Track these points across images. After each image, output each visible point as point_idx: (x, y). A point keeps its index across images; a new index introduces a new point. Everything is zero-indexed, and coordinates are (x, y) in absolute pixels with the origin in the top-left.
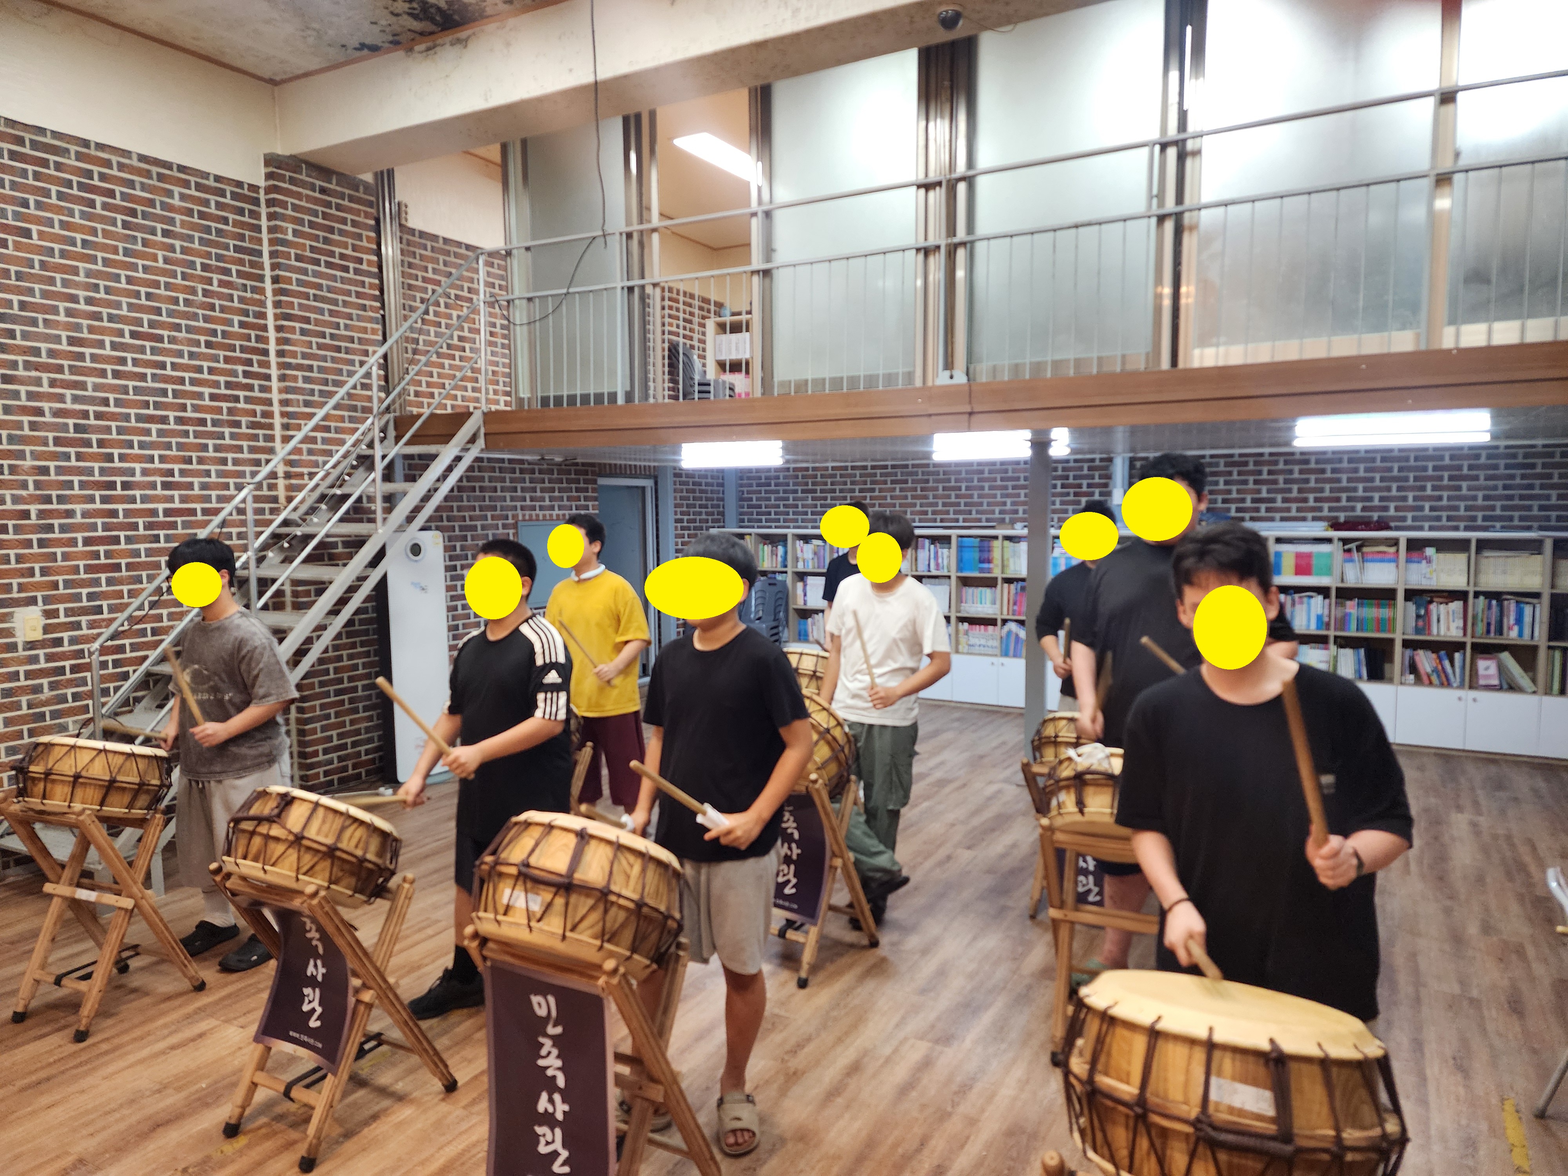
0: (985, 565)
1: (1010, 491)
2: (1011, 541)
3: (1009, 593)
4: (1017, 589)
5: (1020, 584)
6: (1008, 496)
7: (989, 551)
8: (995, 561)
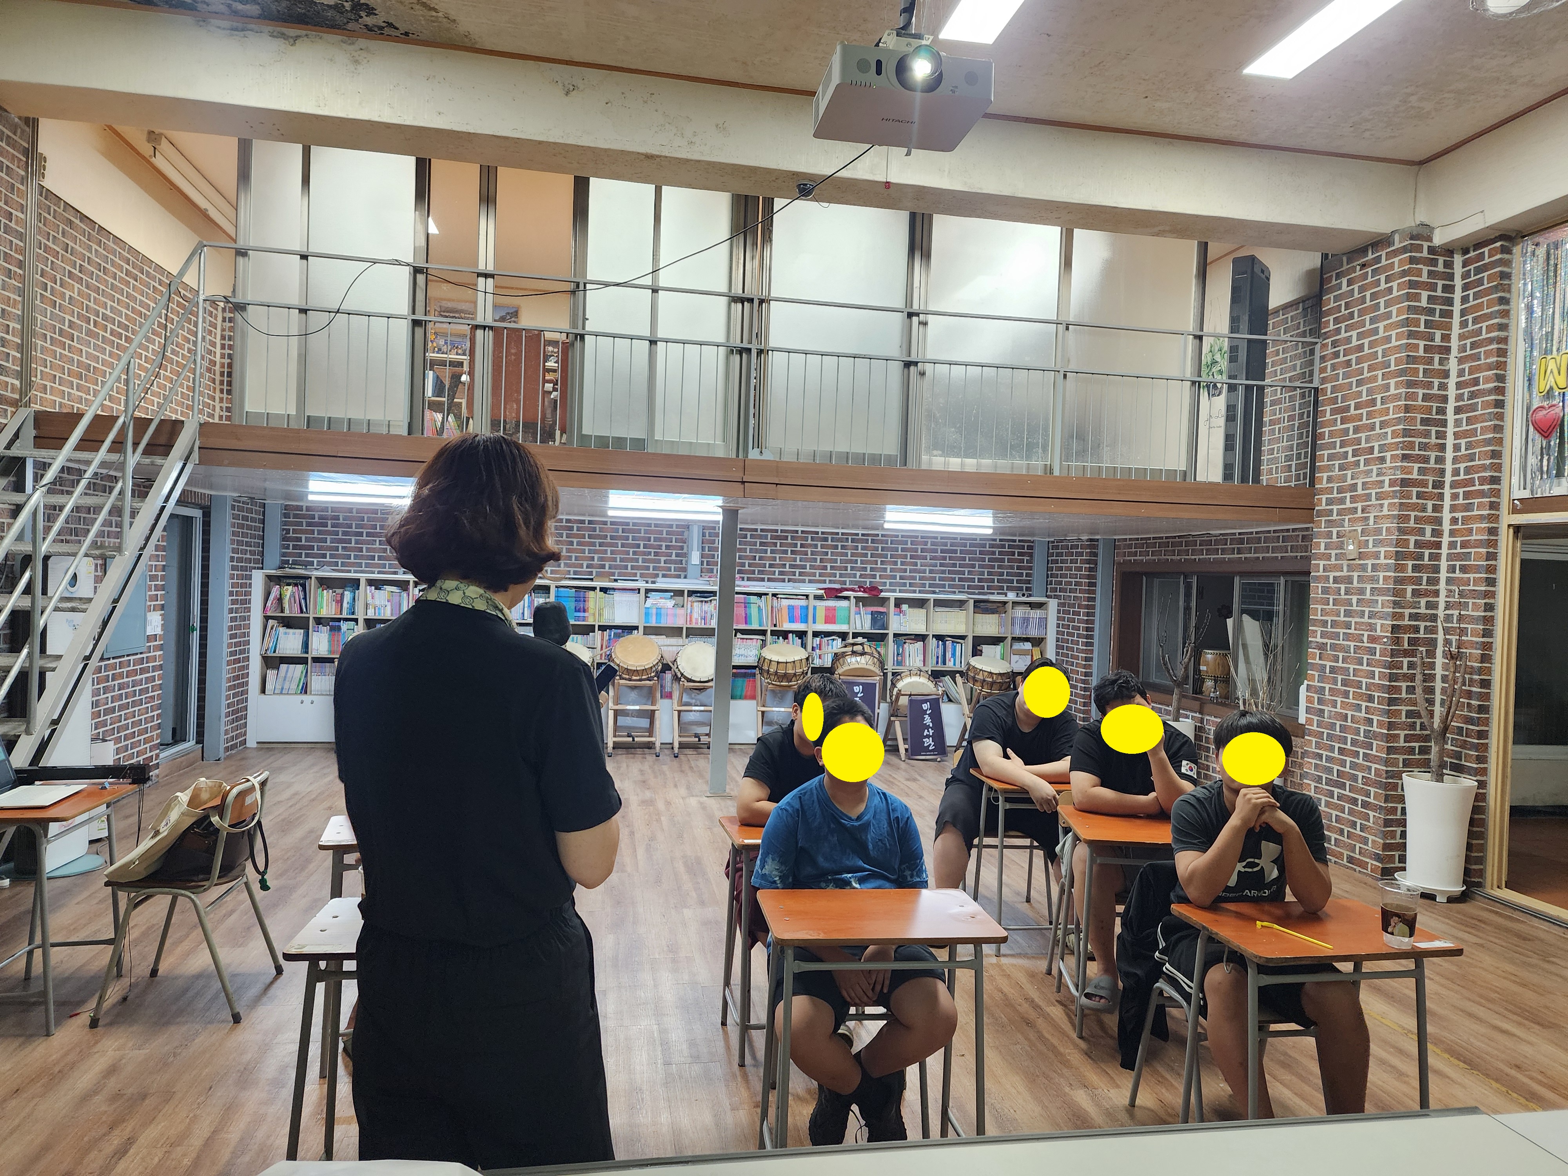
1: (598, 548)
2: (605, 593)
3: (602, 640)
4: (610, 636)
5: (613, 631)
6: (596, 552)
7: (584, 601)
8: (591, 611)
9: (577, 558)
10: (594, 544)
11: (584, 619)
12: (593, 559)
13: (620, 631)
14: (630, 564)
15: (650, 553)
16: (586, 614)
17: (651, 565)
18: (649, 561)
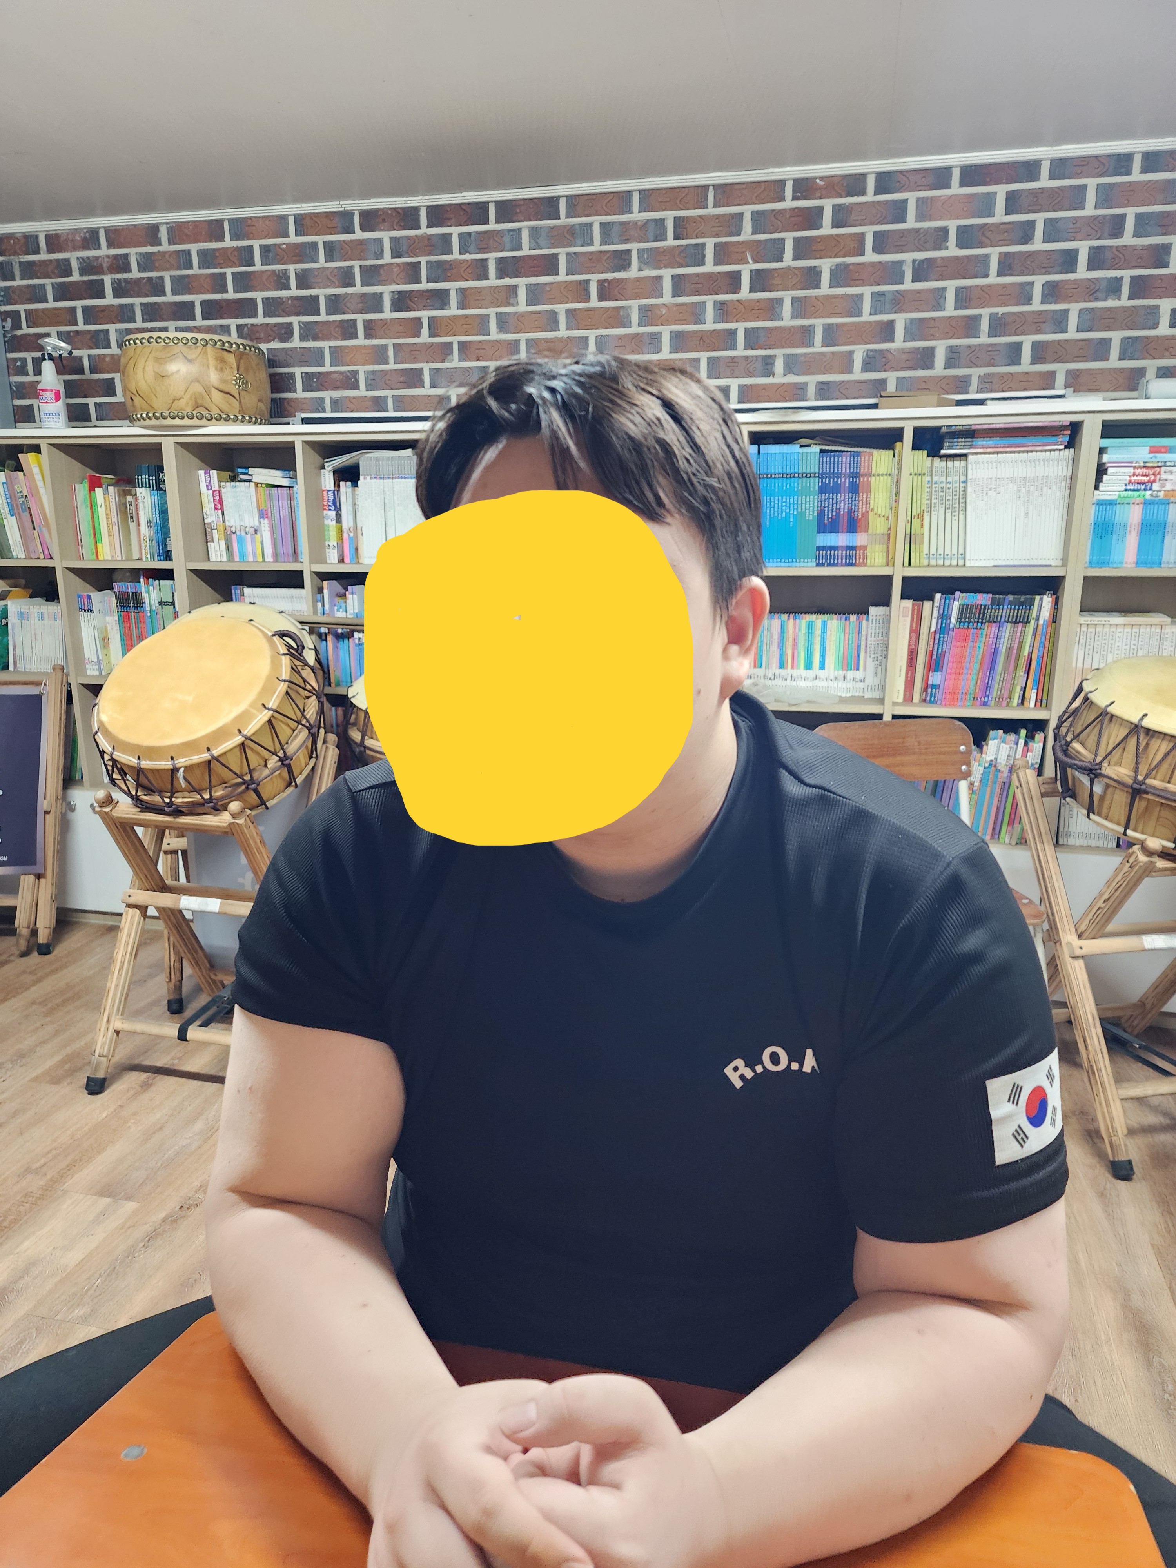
0: (841, 539)
1: (908, 285)
2: (934, 453)
3: (916, 631)
4: (944, 617)
5: (959, 600)
6: (899, 302)
7: (854, 489)
8: (877, 525)
9: (831, 335)
10: (893, 273)
11: (852, 554)
12: (887, 331)
13: (983, 599)
14: (1027, 341)
15: (1114, 288)
16: (860, 539)
17: (1116, 337)
18: (1109, 320)
